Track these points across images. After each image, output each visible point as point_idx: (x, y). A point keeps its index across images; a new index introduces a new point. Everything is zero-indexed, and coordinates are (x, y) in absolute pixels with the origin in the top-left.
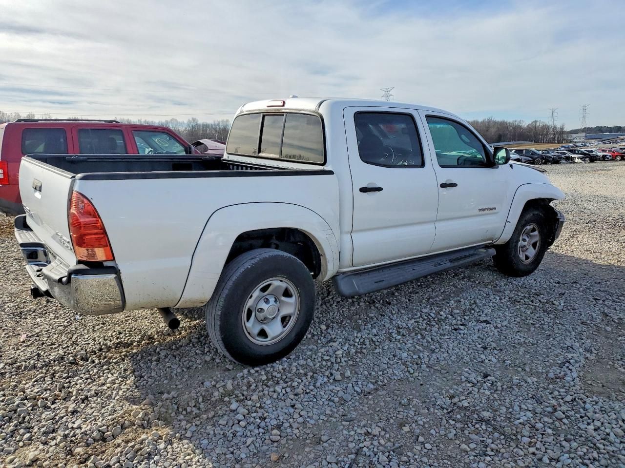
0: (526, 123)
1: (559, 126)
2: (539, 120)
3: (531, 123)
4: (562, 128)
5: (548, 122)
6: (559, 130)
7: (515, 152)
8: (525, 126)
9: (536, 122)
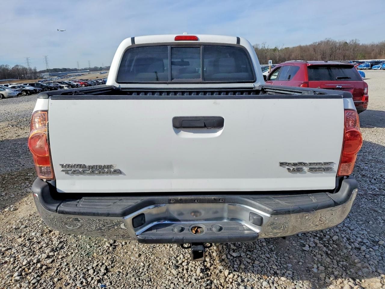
0: (11, 66)
1: (33, 68)
2: (19, 65)
3: (14, 66)
4: (35, 70)
5: (26, 66)
6: (34, 71)
7: (29, 85)
8: (11, 69)
9: (17, 66)
